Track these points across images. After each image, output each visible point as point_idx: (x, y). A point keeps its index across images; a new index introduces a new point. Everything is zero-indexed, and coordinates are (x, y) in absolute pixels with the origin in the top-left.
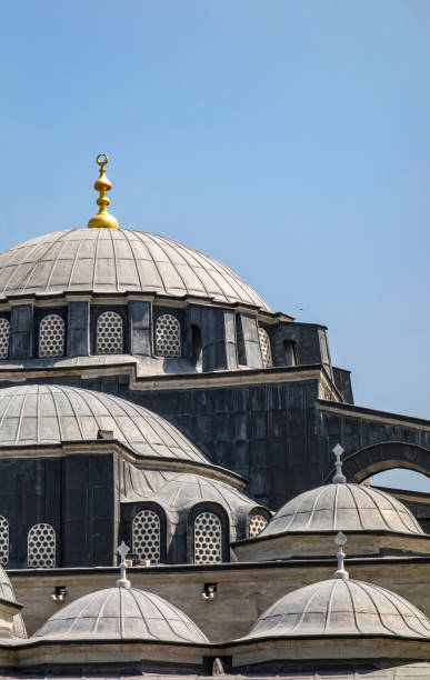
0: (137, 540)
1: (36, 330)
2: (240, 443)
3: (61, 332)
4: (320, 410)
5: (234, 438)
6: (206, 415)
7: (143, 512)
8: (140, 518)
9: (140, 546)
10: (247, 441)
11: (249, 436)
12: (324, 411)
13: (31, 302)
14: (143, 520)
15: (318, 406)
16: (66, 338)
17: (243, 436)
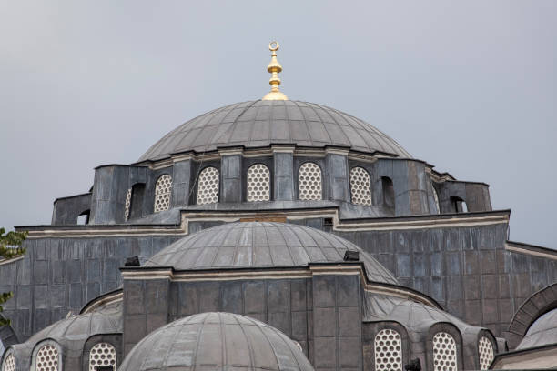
0: (379, 357)
1: (244, 177)
2: (436, 279)
3: (267, 180)
4: (508, 251)
5: (430, 274)
6: (405, 253)
7: (384, 331)
8: (381, 336)
9: (382, 363)
10: (443, 277)
11: (445, 273)
12: (512, 251)
13: (239, 152)
14: (385, 337)
15: (507, 247)
16: (272, 184)
17: (439, 272)
